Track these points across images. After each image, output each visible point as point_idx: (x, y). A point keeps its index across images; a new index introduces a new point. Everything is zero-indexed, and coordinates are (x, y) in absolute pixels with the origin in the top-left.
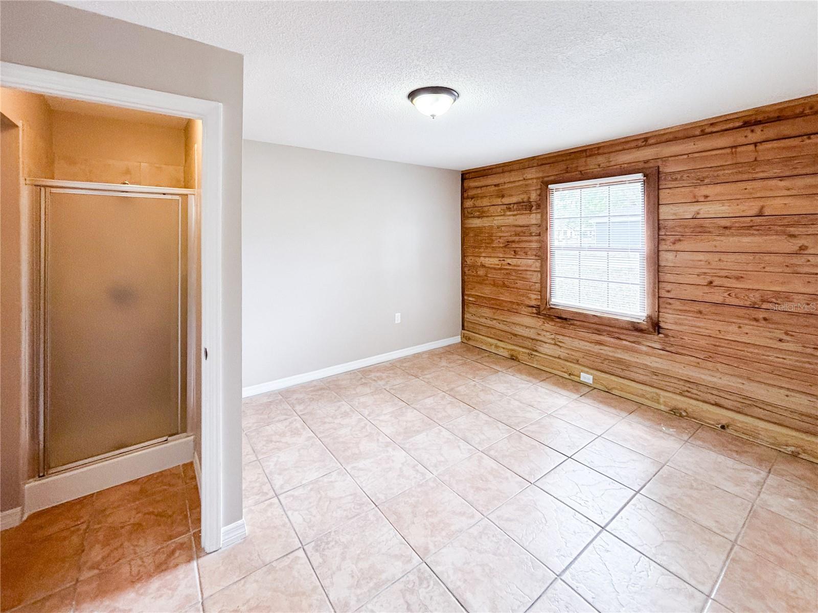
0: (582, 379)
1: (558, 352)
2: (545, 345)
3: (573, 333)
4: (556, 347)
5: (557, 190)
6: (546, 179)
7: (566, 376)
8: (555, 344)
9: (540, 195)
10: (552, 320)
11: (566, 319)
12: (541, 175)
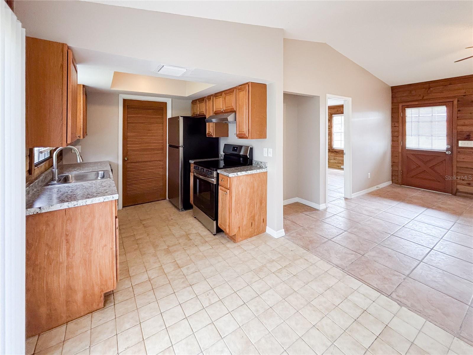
0: (342, 167)
1: (335, 161)
2: (332, 160)
3: (339, 156)
4: (334, 160)
5: (335, 116)
6: (332, 113)
7: (337, 167)
8: (334, 159)
9: (330, 117)
10: (333, 153)
11: (337, 152)
12: (330, 112)
